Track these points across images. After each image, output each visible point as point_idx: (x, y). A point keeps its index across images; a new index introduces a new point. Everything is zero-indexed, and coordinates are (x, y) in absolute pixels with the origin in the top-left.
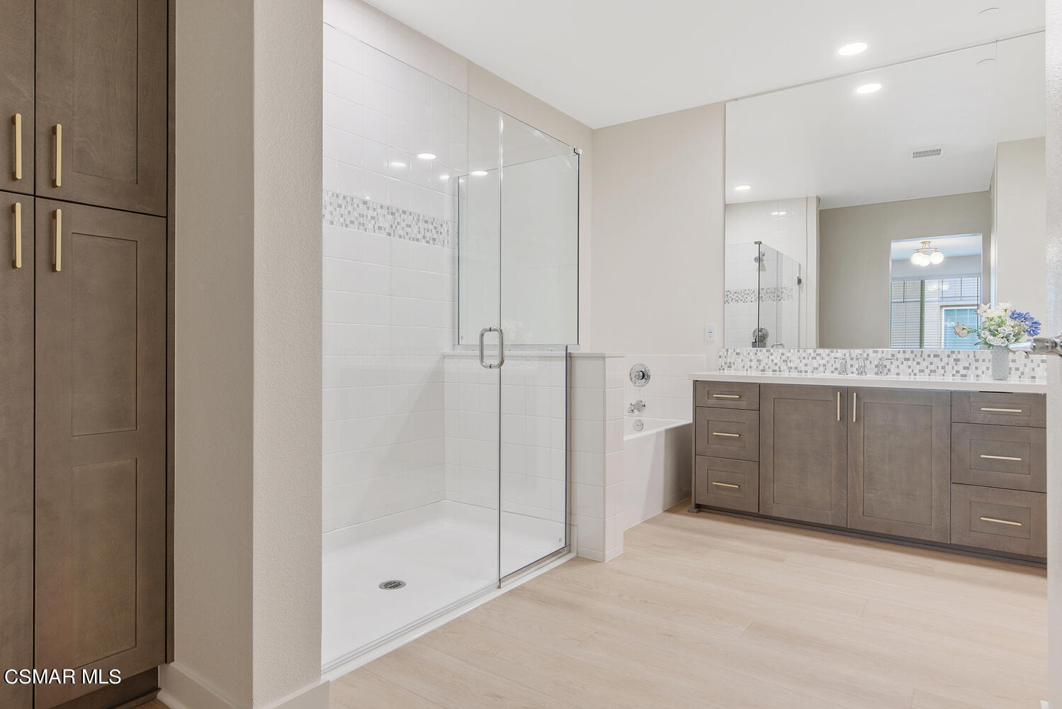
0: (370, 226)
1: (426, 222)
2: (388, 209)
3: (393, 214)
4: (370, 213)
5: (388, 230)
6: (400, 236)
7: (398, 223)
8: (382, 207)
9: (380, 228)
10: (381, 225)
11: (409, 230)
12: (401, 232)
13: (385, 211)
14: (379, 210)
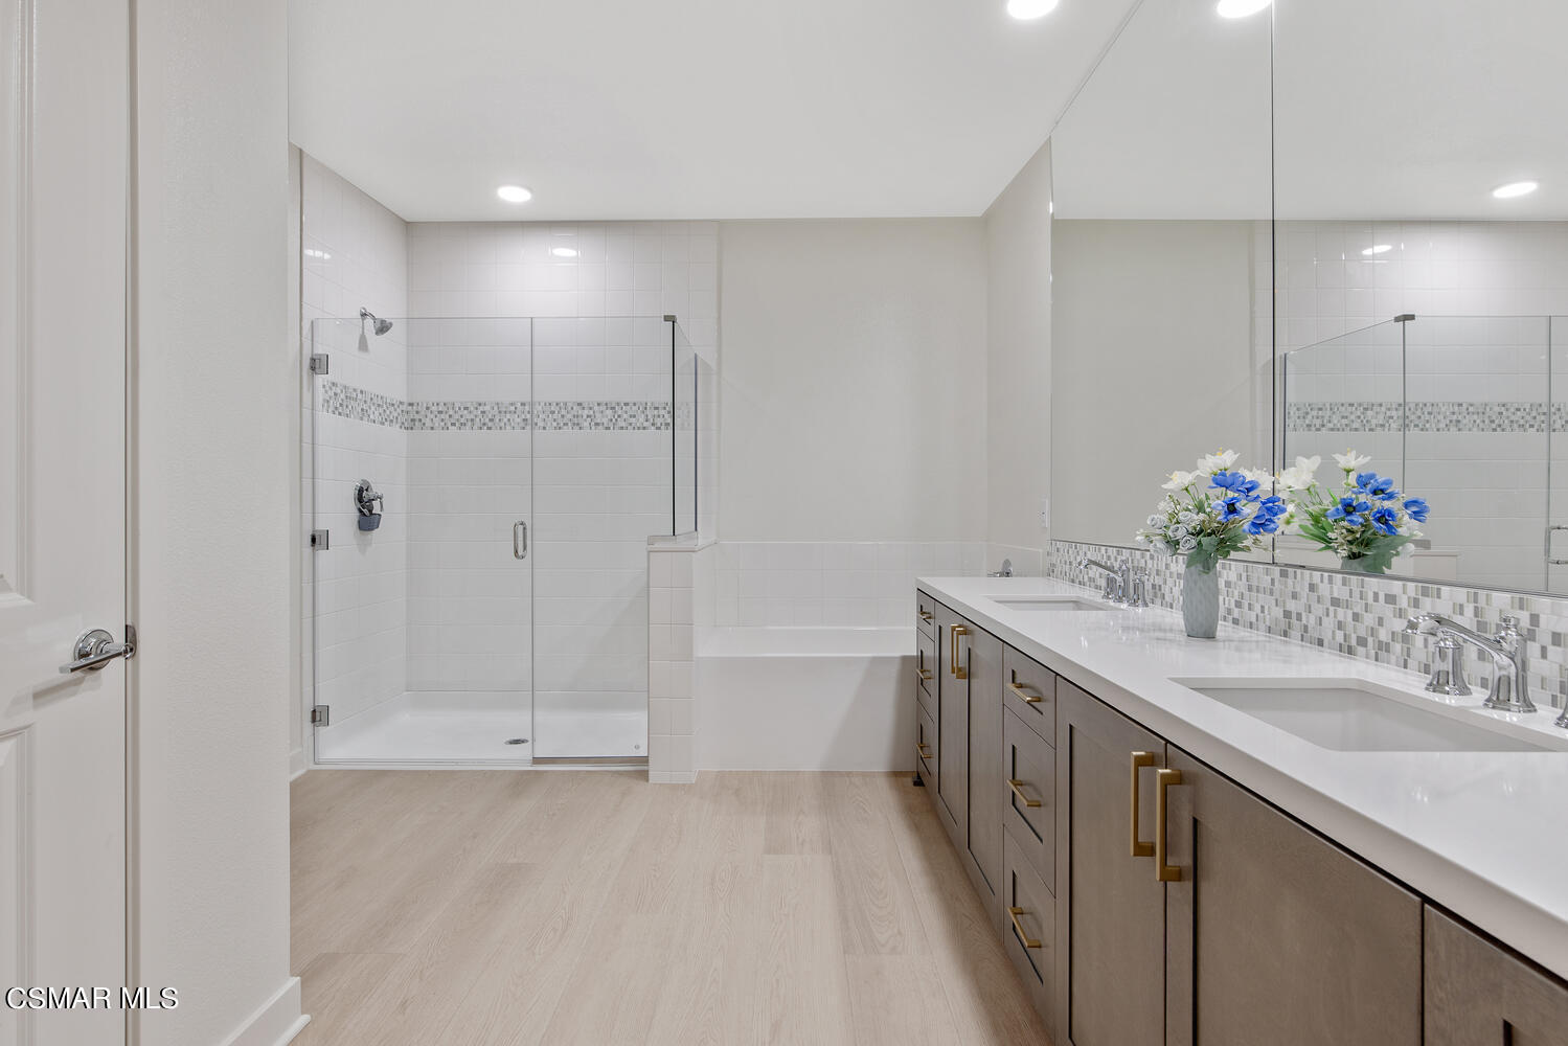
0: (586, 424)
1: (656, 408)
2: (606, 404)
3: (613, 408)
4: (586, 412)
5: (606, 425)
6: (622, 428)
7: (619, 416)
8: (599, 404)
9: (597, 424)
10: (599, 421)
11: (633, 420)
12: (624, 424)
13: (603, 408)
14: (596, 408)
